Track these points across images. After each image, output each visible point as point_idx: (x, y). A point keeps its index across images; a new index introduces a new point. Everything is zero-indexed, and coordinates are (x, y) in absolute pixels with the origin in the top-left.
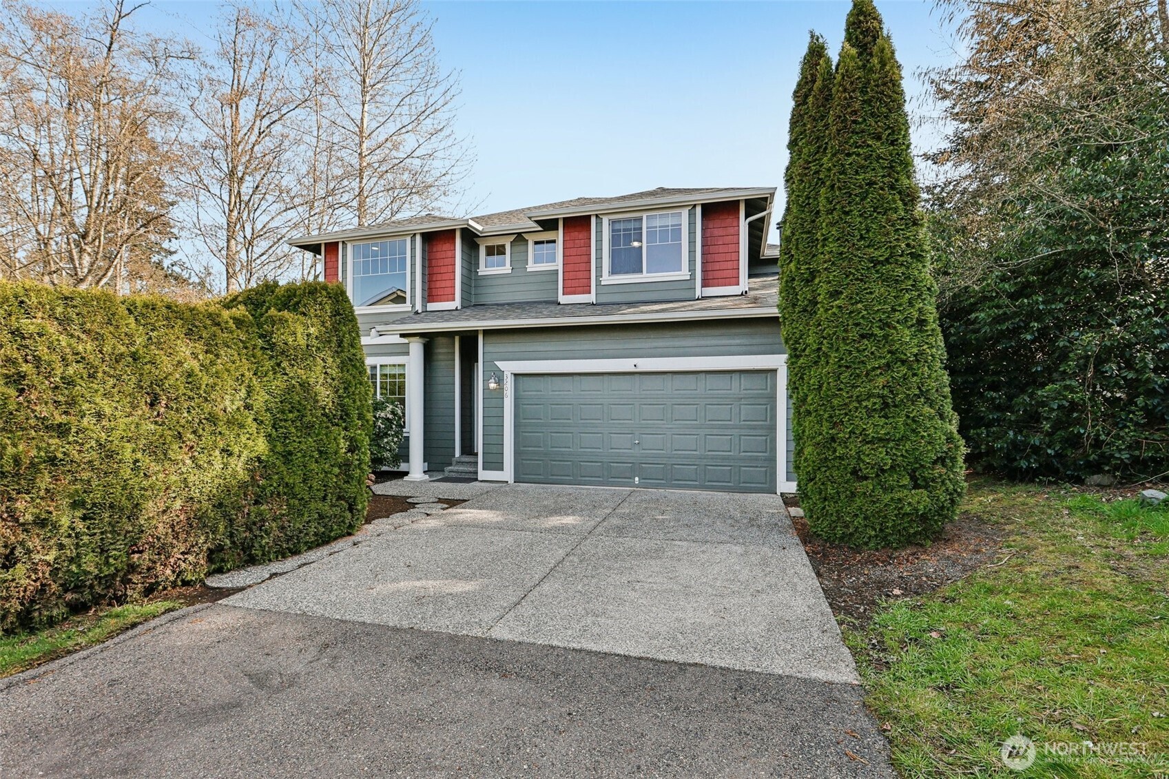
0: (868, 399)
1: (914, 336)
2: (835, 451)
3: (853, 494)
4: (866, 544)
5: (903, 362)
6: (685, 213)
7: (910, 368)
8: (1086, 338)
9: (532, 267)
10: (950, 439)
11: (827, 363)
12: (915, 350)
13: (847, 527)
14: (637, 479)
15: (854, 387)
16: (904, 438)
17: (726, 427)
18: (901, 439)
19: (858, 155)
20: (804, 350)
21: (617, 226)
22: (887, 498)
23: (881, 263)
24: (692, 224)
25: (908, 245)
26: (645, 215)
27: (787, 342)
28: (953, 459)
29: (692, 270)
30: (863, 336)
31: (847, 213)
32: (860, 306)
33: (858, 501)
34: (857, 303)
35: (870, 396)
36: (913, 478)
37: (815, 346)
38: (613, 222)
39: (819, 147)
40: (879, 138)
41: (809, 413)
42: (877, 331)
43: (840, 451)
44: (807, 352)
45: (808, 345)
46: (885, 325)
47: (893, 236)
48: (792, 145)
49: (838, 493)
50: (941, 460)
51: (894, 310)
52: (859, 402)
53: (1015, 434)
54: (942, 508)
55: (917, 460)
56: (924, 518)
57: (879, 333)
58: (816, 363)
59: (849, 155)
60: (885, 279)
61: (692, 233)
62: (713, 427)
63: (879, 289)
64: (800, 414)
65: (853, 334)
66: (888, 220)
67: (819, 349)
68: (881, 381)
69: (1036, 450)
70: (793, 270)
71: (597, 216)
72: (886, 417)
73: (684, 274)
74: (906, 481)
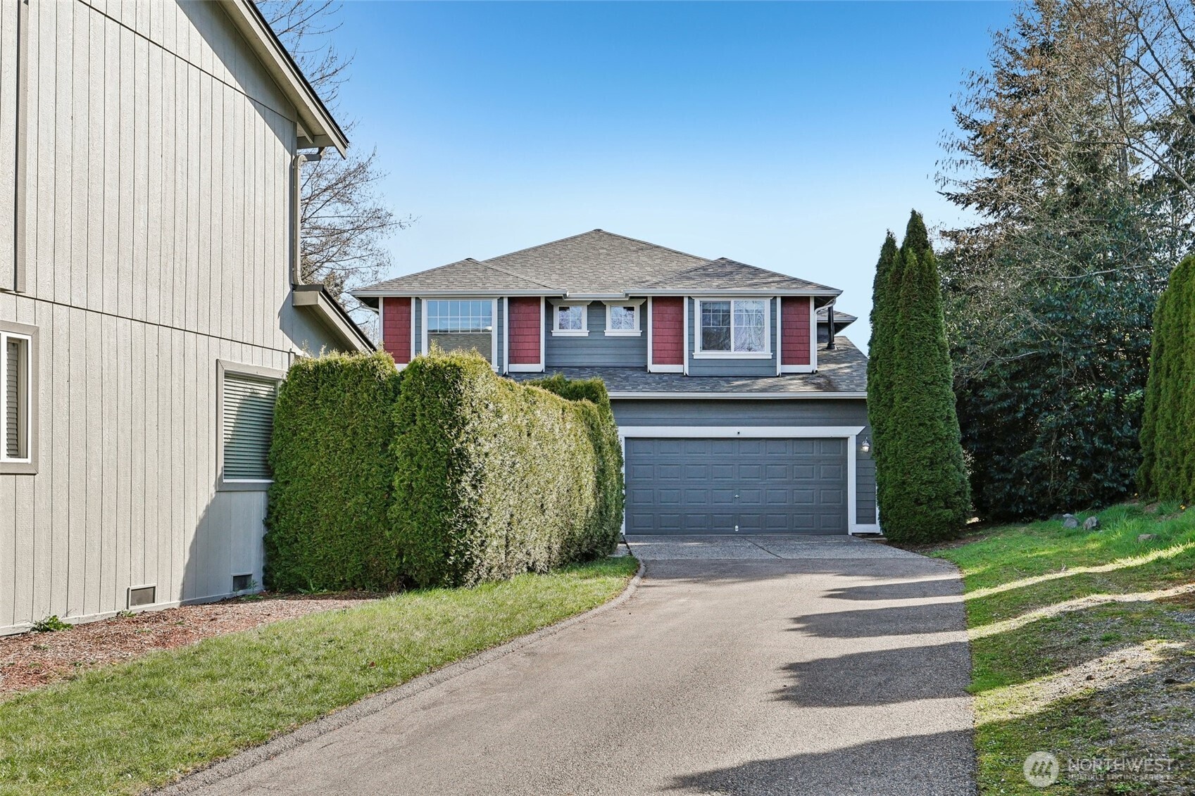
0: (923, 460)
1: (945, 425)
2: (905, 490)
3: (915, 513)
4: (922, 541)
5: (940, 440)
6: (767, 302)
7: (944, 443)
8: (1049, 419)
9: (610, 332)
10: (963, 482)
11: (900, 438)
12: (946, 433)
13: (912, 532)
14: (737, 527)
15: (916, 453)
16: (942, 481)
17: (809, 483)
18: (940, 482)
19: (916, 320)
20: (885, 430)
21: (707, 307)
22: (933, 514)
23: (930, 384)
24: (773, 311)
25: (942, 375)
26: (732, 301)
27: (872, 424)
28: (965, 492)
29: (774, 350)
30: (920, 425)
31: (911, 354)
32: (919, 407)
33: (918, 517)
34: (917, 405)
35: (925, 458)
36: (946, 503)
37: (893, 428)
38: (703, 304)
39: (894, 308)
40: (927, 312)
41: (888, 468)
42: (927, 422)
43: (908, 489)
44: (887, 431)
45: (888, 427)
46: (931, 419)
47: (935, 370)
48: (875, 298)
49: (907, 513)
50: (958, 493)
51: (936, 411)
52: (919, 461)
53: (1011, 487)
54: (959, 519)
55: (947, 493)
56: (951, 524)
57: (929, 423)
58: (893, 438)
59: (912, 320)
60: (930, 393)
61: (773, 319)
62: (800, 483)
63: (928, 399)
64: (882, 469)
65: (916, 422)
66: (932, 361)
67: (895, 430)
68: (930, 450)
69: (1022, 499)
70: (878, 379)
71: (689, 297)
72: (932, 470)
73: (766, 354)
74: (942, 504)
